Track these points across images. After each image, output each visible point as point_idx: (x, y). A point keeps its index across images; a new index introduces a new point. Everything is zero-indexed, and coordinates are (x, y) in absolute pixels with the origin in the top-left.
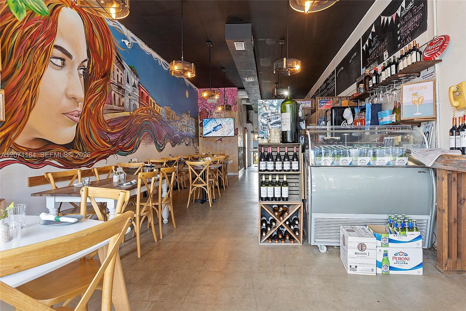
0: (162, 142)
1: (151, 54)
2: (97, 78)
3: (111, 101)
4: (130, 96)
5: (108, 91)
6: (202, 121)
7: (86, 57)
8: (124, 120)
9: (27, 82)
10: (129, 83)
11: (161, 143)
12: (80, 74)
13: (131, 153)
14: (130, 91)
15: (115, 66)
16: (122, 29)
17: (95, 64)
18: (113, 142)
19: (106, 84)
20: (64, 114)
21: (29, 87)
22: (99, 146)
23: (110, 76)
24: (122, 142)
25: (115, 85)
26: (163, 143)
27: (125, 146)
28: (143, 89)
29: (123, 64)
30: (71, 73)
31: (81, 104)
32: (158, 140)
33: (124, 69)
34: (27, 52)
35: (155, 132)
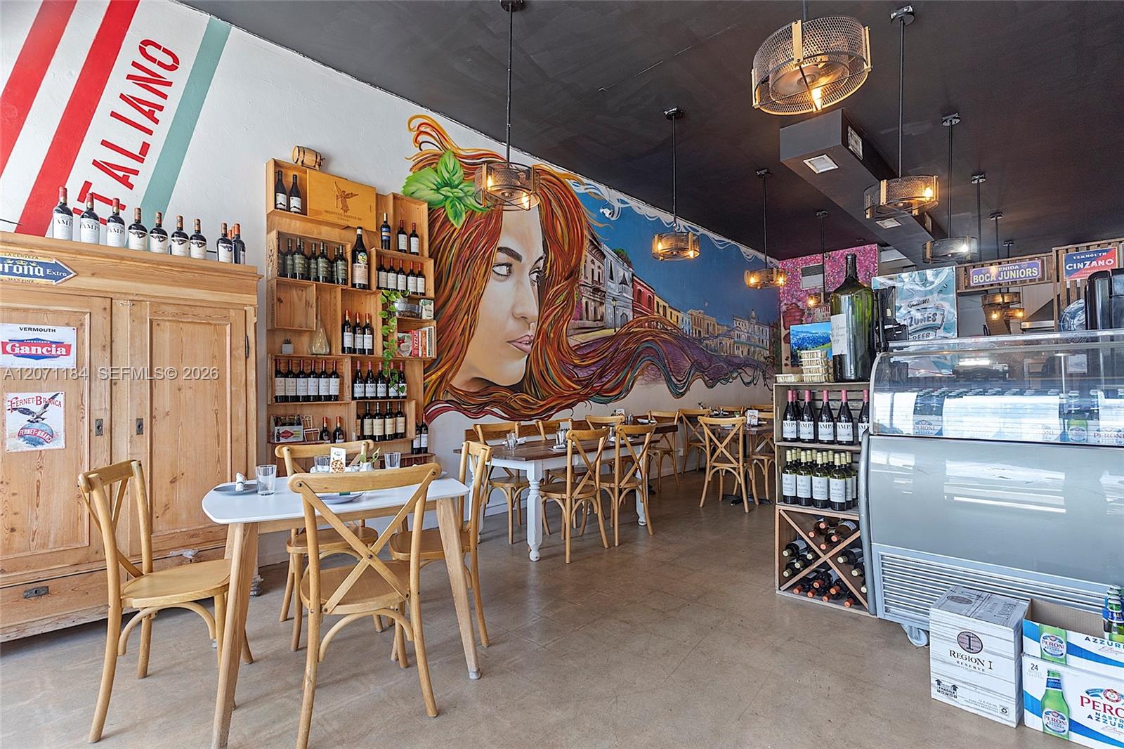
0: (681, 379)
1: (659, 219)
2: (558, 281)
3: (581, 315)
4: (615, 300)
5: (576, 299)
6: (788, 331)
7: (541, 253)
8: (604, 344)
9: (465, 305)
10: (612, 279)
11: (679, 381)
12: (532, 282)
13: (617, 399)
14: (615, 293)
15: (587, 255)
16: (601, 192)
17: (555, 260)
18: (583, 381)
19: (573, 289)
20: (508, 342)
21: (467, 312)
22: (560, 388)
23: (580, 274)
24: (599, 381)
25: (587, 288)
26: (685, 381)
27: (606, 387)
28: (639, 284)
29: (602, 249)
30: (519, 283)
31: (533, 325)
32: (673, 375)
33: (605, 257)
34: (466, 264)
35: (666, 361)
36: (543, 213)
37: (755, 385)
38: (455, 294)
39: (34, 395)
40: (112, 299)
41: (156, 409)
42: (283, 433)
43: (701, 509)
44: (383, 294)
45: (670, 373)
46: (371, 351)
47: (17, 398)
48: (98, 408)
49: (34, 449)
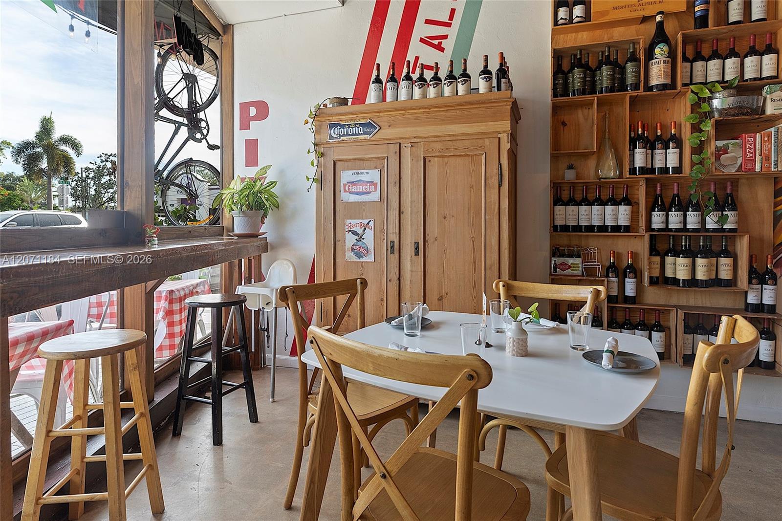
39: (358, 221)
40: (400, 144)
41: (428, 234)
42: (561, 264)
44: (692, 92)
46: (678, 170)
47: (351, 223)
48: (391, 232)
49: (359, 260)
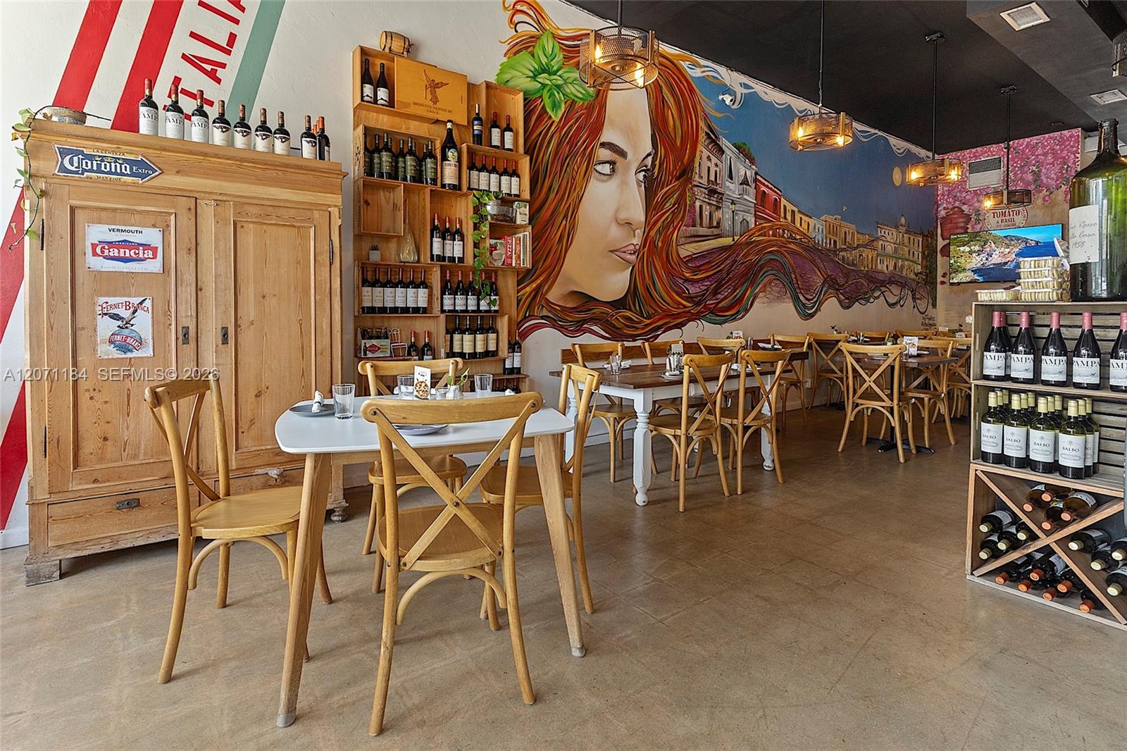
0: (811, 298)
1: (789, 105)
2: (668, 183)
3: (694, 221)
4: (735, 204)
5: (688, 202)
6: (948, 241)
7: (648, 148)
8: (721, 254)
9: (563, 208)
10: (732, 180)
11: (809, 300)
12: (638, 182)
13: (734, 319)
14: (734, 196)
15: (703, 151)
16: (720, 75)
17: (665, 157)
18: (695, 297)
19: (685, 190)
20: (611, 251)
21: (565, 217)
22: (669, 305)
23: (694, 173)
24: (714, 298)
25: (702, 189)
26: (815, 300)
27: (720, 305)
28: (764, 184)
29: (720, 143)
30: (624, 183)
31: (639, 232)
32: (801, 293)
33: (723, 152)
34: (565, 161)
35: (793, 276)
36: (653, 102)
37: (902, 306)
38: (552, 196)
39: (123, 300)
40: (196, 198)
41: (241, 317)
42: (371, 346)
43: (840, 455)
44: (474, 196)
45: (798, 291)
46: (461, 260)
47: (107, 303)
48: (183, 315)
49: (124, 356)
